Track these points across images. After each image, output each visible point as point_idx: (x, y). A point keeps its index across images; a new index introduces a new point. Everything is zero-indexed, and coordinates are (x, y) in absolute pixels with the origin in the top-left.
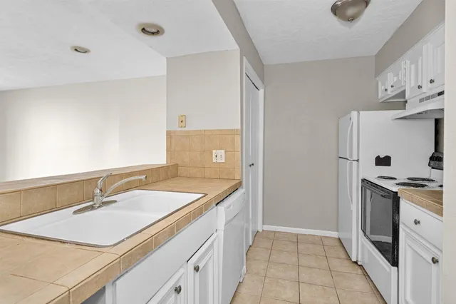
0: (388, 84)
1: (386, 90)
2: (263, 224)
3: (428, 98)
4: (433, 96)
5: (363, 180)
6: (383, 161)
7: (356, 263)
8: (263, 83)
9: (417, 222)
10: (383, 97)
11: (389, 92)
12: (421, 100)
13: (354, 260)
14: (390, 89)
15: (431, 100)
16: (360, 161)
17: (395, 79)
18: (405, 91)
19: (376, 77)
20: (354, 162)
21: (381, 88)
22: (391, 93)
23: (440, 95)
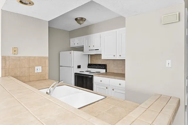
0: (76, 42)
5: (76, 73)
6: (79, 67)
9: (101, 81)
10: (73, 46)
12: (90, 50)
15: (93, 51)
16: (74, 67)
17: (79, 42)
18: (83, 46)
19: (69, 39)
21: (72, 43)
22: (77, 45)
23: (96, 50)
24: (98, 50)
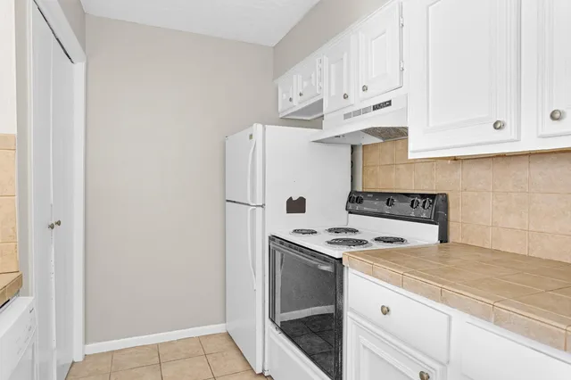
0: (294, 91)
1: (291, 100)
2: (86, 342)
3: (358, 113)
4: (365, 111)
5: (273, 238)
6: (296, 206)
7: (262, 374)
8: (84, 49)
9: (385, 311)
10: (285, 111)
11: (295, 102)
12: (347, 116)
13: (259, 371)
14: (296, 99)
15: (362, 116)
16: (266, 207)
17: (305, 84)
18: (321, 101)
19: (273, 79)
20: (258, 208)
21: (282, 97)
22: (298, 104)
23: (376, 108)
24: (388, 103)
